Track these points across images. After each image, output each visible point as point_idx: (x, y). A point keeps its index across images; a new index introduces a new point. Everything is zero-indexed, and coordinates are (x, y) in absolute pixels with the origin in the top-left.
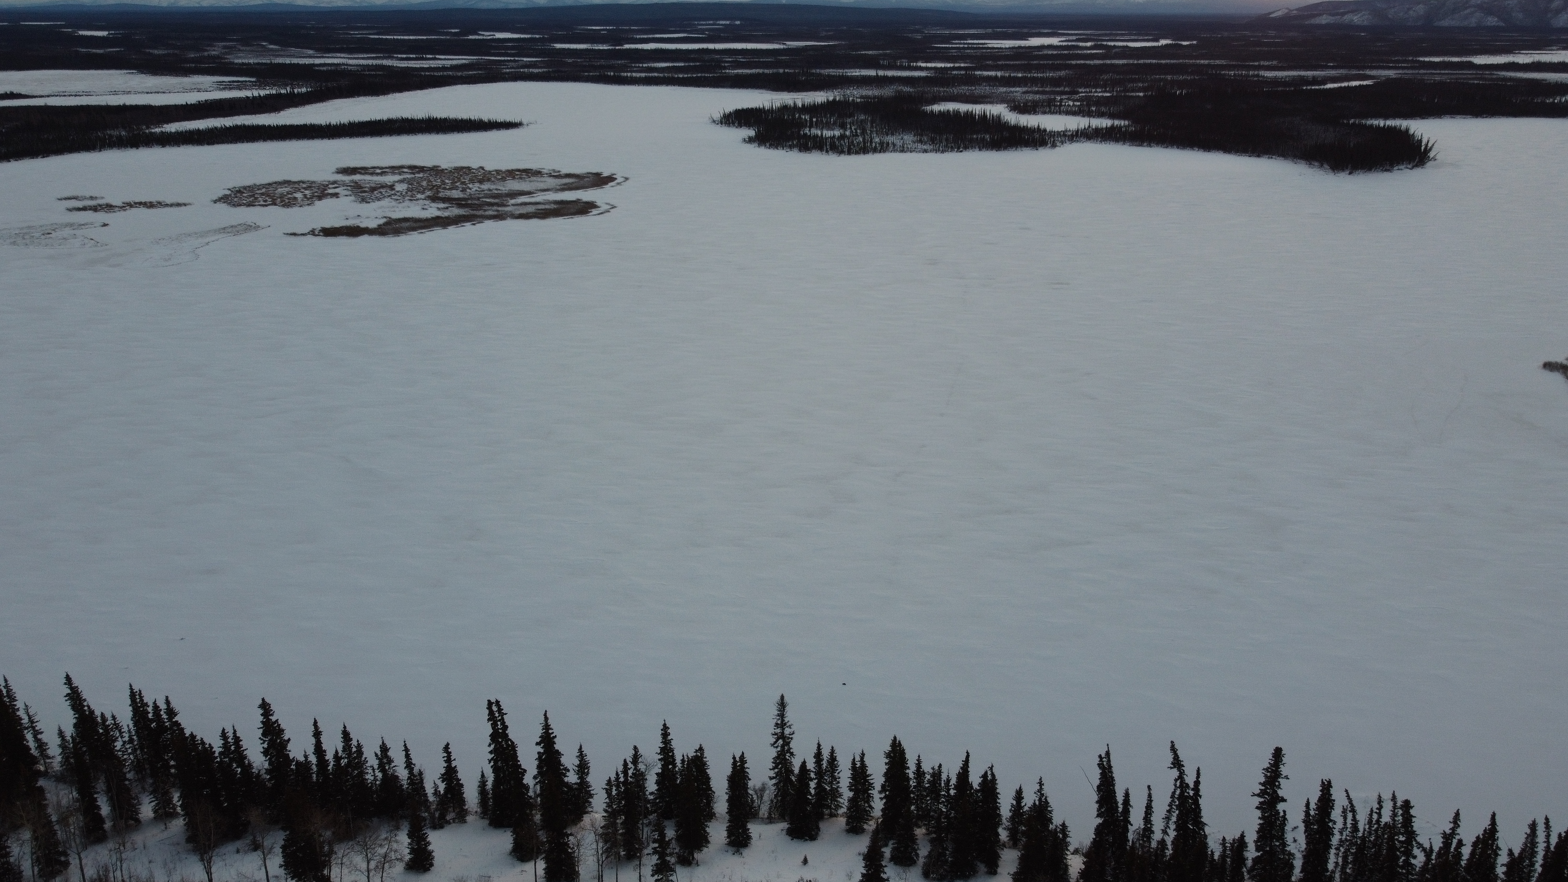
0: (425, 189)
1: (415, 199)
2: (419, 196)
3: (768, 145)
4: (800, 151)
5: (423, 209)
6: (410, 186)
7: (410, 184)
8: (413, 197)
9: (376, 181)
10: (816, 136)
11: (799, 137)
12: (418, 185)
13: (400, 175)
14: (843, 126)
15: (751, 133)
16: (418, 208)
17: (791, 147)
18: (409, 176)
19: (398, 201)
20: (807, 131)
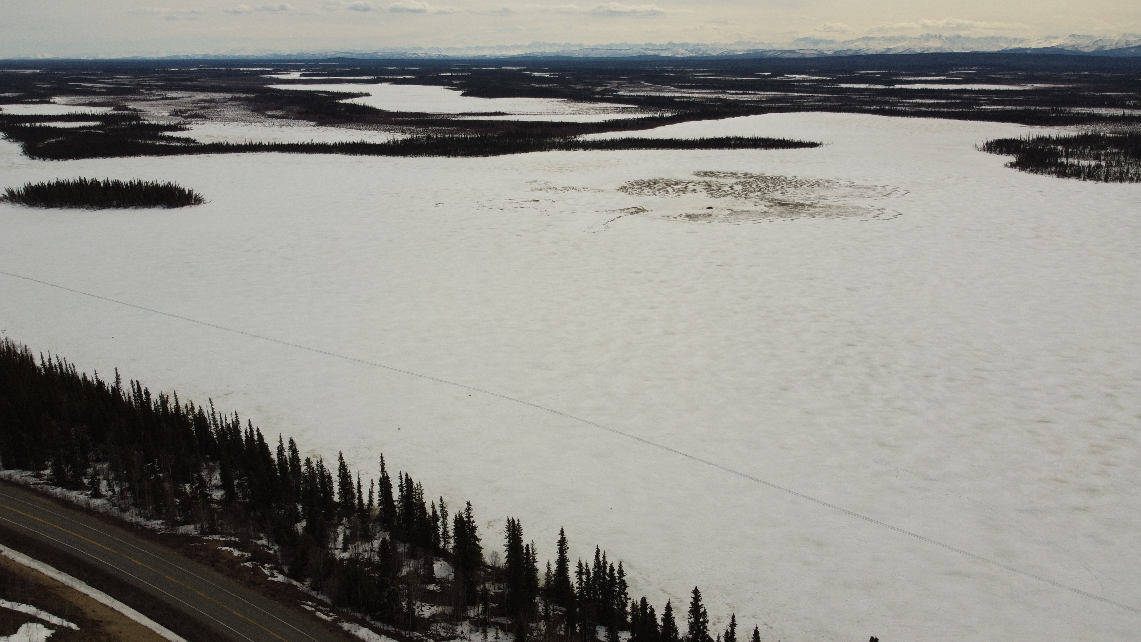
0: (755, 191)
1: (748, 197)
2: (751, 195)
3: (1028, 170)
4: (1058, 177)
5: (755, 205)
6: (744, 187)
7: (744, 186)
8: (747, 196)
9: (720, 182)
10: (1072, 165)
11: (1057, 165)
12: (749, 187)
13: (737, 179)
14: (1097, 157)
15: (1013, 159)
16: (752, 204)
17: (1050, 173)
18: (743, 180)
19: (737, 198)
20: (1064, 160)
